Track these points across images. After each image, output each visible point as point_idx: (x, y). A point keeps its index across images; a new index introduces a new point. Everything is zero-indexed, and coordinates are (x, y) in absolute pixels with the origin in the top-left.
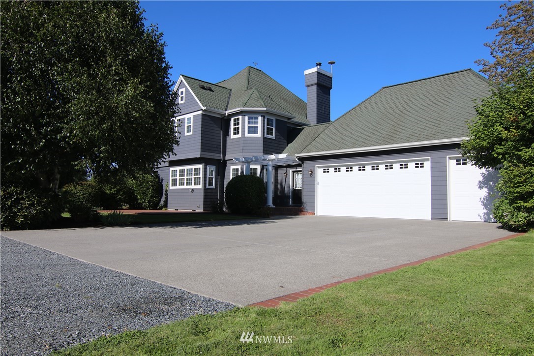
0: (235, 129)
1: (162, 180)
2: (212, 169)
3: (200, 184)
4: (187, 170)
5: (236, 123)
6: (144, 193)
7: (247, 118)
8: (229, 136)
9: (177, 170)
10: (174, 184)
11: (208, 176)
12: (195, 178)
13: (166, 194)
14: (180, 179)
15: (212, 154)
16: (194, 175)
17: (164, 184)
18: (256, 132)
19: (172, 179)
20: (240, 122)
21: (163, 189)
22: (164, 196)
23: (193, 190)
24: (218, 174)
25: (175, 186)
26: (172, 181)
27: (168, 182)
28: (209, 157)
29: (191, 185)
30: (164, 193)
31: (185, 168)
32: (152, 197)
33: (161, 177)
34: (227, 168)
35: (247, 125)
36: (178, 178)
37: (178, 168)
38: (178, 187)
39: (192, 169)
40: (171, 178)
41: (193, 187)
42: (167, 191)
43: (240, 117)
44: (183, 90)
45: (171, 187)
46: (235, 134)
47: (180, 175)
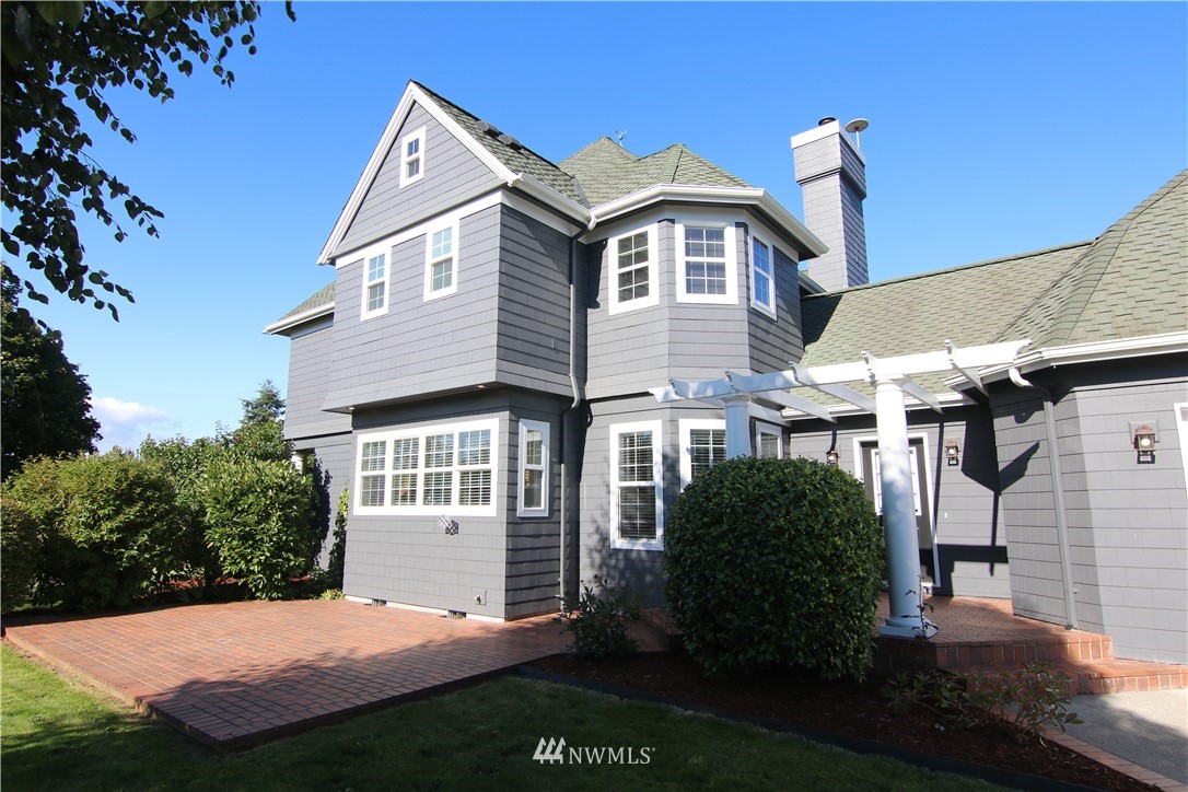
0: (625, 279)
1: (328, 478)
2: (535, 432)
3: (486, 500)
4: (429, 440)
5: (635, 252)
6: (244, 538)
7: (679, 230)
8: (596, 305)
9: (383, 443)
10: (374, 495)
11: (523, 465)
12: (464, 474)
13: (341, 534)
14: (396, 478)
15: (541, 373)
16: (463, 462)
17: (334, 491)
18: (720, 288)
19: (366, 479)
20: (653, 247)
21: (328, 511)
22: (330, 542)
23: (454, 528)
24: (558, 456)
25: (374, 502)
26: (365, 486)
27: (348, 489)
28: (529, 384)
29: (448, 501)
30: (333, 527)
31: (421, 431)
32: (279, 548)
33: (323, 469)
34: (590, 433)
35: (681, 259)
36: (389, 472)
37: (390, 435)
38: (388, 509)
39: (451, 436)
40: (359, 474)
41: (455, 509)
42: (341, 520)
43: (653, 230)
44: (420, 134)
45: (359, 510)
46: (625, 296)
47: (397, 460)
